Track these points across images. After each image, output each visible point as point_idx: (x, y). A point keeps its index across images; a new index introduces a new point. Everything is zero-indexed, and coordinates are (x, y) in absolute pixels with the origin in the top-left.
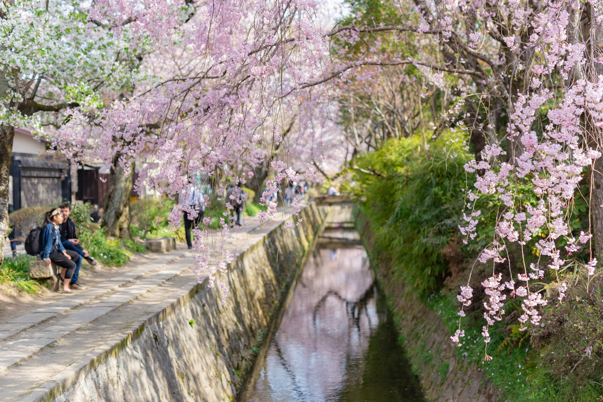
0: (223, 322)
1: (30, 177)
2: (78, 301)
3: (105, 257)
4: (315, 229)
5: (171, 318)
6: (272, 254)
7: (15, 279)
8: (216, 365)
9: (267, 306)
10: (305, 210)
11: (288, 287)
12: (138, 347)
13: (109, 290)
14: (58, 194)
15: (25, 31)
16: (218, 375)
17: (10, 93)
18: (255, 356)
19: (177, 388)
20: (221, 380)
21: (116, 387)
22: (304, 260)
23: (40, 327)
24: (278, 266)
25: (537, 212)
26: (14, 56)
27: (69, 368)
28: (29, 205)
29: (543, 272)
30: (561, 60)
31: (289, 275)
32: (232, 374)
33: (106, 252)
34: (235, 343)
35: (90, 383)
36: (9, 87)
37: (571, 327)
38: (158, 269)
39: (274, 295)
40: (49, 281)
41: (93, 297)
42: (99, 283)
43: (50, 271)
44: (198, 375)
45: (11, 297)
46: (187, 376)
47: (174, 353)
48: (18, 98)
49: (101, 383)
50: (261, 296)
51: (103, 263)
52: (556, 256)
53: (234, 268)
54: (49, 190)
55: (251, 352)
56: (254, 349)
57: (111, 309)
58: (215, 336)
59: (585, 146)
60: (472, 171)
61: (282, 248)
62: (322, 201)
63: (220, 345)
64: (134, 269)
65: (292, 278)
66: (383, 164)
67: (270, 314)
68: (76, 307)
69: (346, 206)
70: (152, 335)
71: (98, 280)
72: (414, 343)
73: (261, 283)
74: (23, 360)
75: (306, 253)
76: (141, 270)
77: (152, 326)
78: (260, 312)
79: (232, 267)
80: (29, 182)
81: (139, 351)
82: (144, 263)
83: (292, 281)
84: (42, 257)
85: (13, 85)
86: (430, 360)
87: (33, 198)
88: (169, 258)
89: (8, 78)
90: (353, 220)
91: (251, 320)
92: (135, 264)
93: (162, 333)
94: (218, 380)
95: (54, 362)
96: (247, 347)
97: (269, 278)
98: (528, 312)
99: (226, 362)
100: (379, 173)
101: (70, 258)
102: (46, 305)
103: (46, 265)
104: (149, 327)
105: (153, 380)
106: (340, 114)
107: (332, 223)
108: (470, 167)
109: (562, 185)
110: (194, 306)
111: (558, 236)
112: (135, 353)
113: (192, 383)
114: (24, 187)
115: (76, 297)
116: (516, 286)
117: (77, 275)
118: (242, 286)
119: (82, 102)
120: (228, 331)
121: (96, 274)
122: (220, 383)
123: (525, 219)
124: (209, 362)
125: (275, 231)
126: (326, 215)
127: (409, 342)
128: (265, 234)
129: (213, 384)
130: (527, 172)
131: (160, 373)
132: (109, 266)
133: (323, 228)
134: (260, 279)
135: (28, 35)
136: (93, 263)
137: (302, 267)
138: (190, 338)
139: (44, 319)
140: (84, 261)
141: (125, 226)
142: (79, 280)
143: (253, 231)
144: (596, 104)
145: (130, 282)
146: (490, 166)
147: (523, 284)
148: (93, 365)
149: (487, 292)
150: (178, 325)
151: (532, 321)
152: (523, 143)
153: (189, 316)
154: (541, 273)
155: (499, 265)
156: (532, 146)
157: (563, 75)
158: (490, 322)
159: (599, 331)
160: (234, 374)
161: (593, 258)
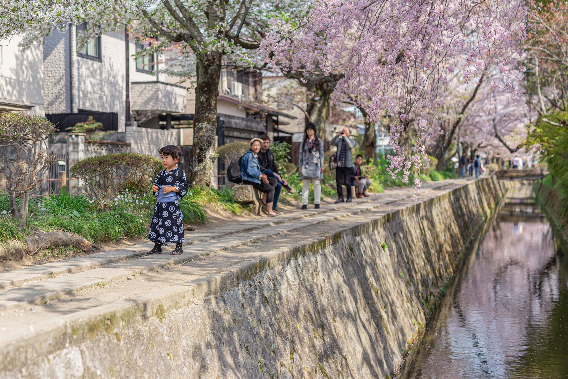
4: (497, 201)
6: (457, 210)
7: (221, 200)
10: (487, 181)
18: (442, 296)
19: (371, 300)
21: (315, 281)
22: (485, 226)
23: (244, 233)
24: (462, 224)
40: (251, 205)
43: (252, 195)
55: (438, 290)
56: (441, 289)
57: (309, 224)
58: (405, 265)
62: (502, 175)
65: (475, 239)
69: (527, 182)
70: (348, 246)
78: (447, 258)
93: (357, 246)
96: (435, 285)
99: (415, 291)
102: (249, 222)
104: (345, 237)
120: (417, 264)
125: (459, 190)
126: (507, 190)
128: (451, 190)
133: (503, 203)
139: (247, 228)
148: (294, 253)
150: (372, 245)
153: (381, 240)
160: (423, 304)
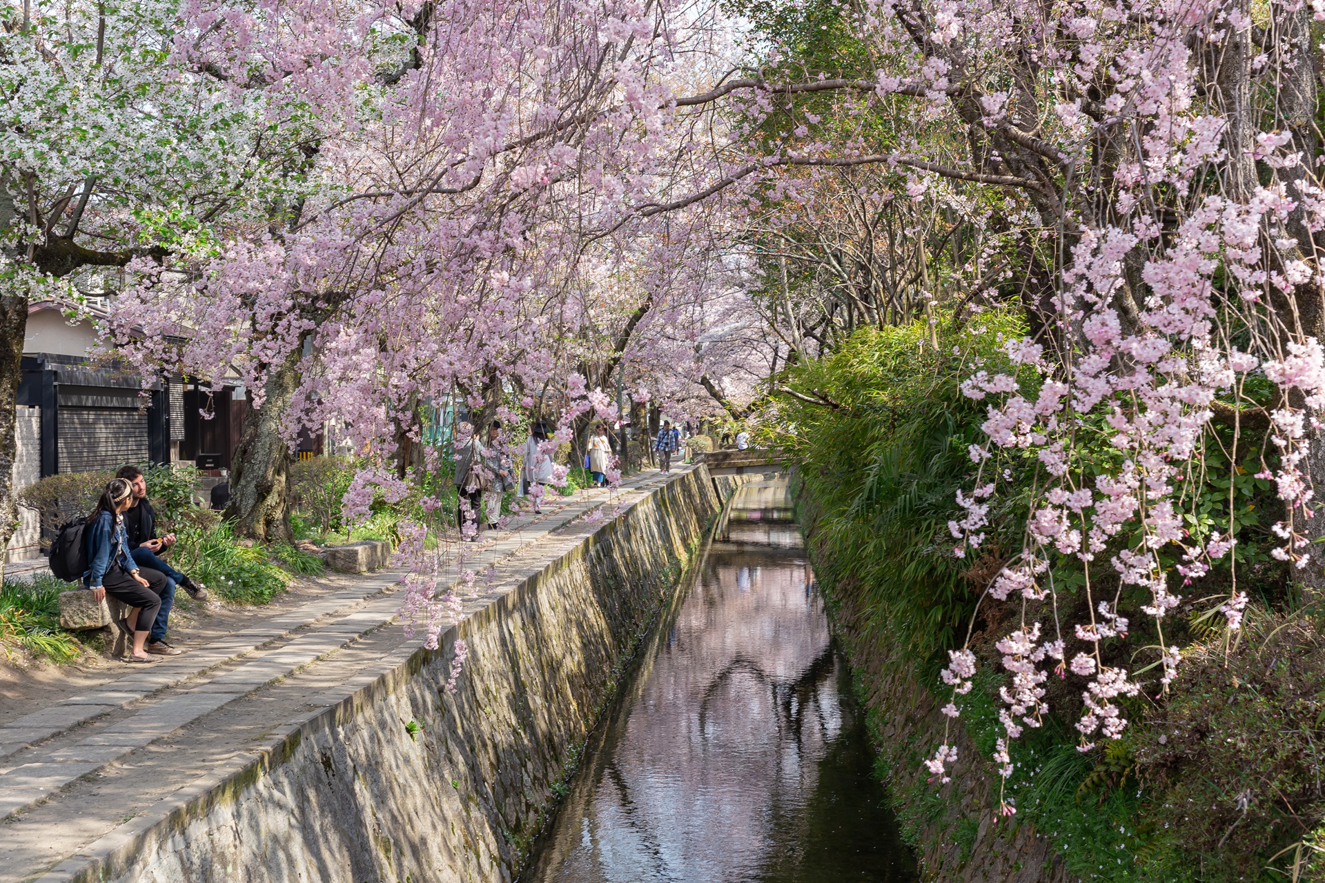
0: (485, 727)
1: (81, 408)
2: (161, 680)
3: (231, 583)
4: (706, 524)
5: (364, 717)
6: (605, 577)
7: (26, 630)
8: (466, 823)
9: (589, 692)
12: (285, 782)
13: (233, 656)
14: (139, 446)
15: (46, 89)
16: (471, 845)
17: (17, 225)
18: (559, 803)
19: (374, 871)
20: (478, 856)
21: (230, 869)
22: (678, 590)
23: (73, 737)
25: (1118, 488)
26: (21, 144)
27: (122, 827)
28: (74, 469)
29: (1125, 620)
30: (1176, 152)
31: (643, 624)
32: (502, 842)
33: (234, 572)
34: (512, 773)
35: (171, 860)
36: (16, 210)
37: (1222, 745)
38: (346, 609)
39: (606, 669)
40: (101, 636)
41: (196, 671)
42: (212, 639)
43: (103, 613)
44: (423, 841)
45: (15, 668)
46: (397, 843)
47: (367, 795)
48: (34, 235)
49: (196, 860)
50: (575, 669)
51: (225, 595)
52: (1160, 587)
53: (515, 605)
54: (120, 435)
55: (548, 792)
57: (232, 697)
58: (466, 757)
59: (1222, 343)
60: (978, 396)
61: (627, 565)
62: (721, 462)
63: (477, 778)
64: (294, 609)
65: (650, 632)
66: (843, 383)
67: (597, 710)
68: (155, 693)
69: (777, 476)
70: (318, 756)
71: (210, 633)
72: (908, 776)
73: (576, 643)
74: (26, 808)
75: (683, 576)
76: (308, 612)
77: (319, 735)
78: (574, 706)
79: (510, 603)
80: (76, 419)
81: (287, 789)
82: (317, 597)
83: (649, 638)
84: (88, 583)
85: (24, 208)
86: (939, 813)
87: (85, 454)
88: (372, 585)
89: (13, 193)
91: (551, 723)
92: (298, 598)
93: (342, 749)
94: (472, 855)
95: (93, 815)
96: (539, 782)
97: (597, 630)
98: (1098, 710)
99: (488, 816)
100: (835, 402)
101: (146, 584)
102: (91, 689)
103: (96, 601)
104: (312, 737)
105: (317, 855)
106: (760, 272)
108: (974, 387)
109: (1171, 430)
110: (417, 692)
111: (1164, 541)
112: (277, 794)
113: (409, 862)
114: (65, 428)
115: (159, 670)
116: (1070, 654)
117: (165, 622)
118: (530, 648)
119: (174, 246)
120: (495, 747)
121: (208, 620)
122: (475, 861)
123: (1090, 503)
124: (449, 815)
125: (612, 527)
126: (732, 493)
127: (896, 773)
129: (459, 863)
130: (1095, 399)
131: (334, 839)
132: (239, 603)
134: (574, 632)
135: (52, 98)
136: (200, 595)
138: (407, 761)
139: (81, 718)
140: (180, 592)
141: (278, 515)
142: (168, 632)
143: (564, 527)
144: (1244, 250)
145: (280, 638)
146: (1016, 386)
147: (1087, 647)
148: (177, 821)
149: (1008, 663)
150: (380, 734)
151: (1105, 731)
152: (1089, 336)
153: (406, 714)
154: (1122, 623)
155: (1034, 605)
156: (1108, 342)
157: (1178, 185)
158: (1013, 730)
159: (1281, 754)
160: (507, 842)
161: (1239, 590)
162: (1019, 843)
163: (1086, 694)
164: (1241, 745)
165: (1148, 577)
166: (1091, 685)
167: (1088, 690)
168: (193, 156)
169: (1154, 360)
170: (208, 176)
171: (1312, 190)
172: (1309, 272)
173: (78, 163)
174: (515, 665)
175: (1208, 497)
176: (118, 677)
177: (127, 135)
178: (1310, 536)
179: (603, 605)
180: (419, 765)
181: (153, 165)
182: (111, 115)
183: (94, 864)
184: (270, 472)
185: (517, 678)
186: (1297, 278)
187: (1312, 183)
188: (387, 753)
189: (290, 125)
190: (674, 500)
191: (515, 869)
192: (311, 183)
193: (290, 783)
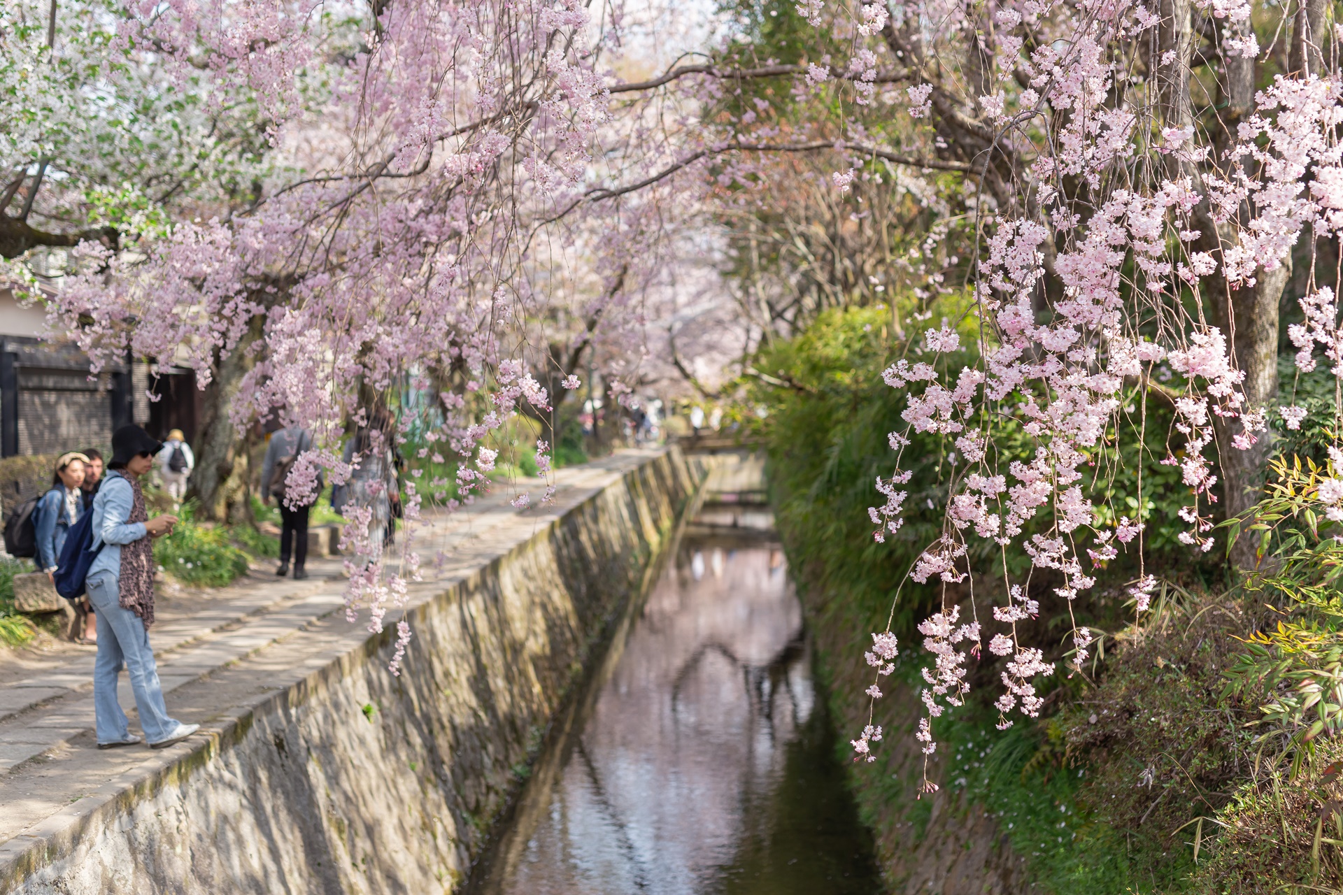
0: (443, 709)
1: (40, 390)
3: (189, 566)
4: (678, 507)
5: (319, 699)
6: (571, 560)
8: (423, 805)
9: (554, 675)
10: (655, 464)
11: (607, 636)
12: (236, 763)
13: (188, 639)
14: (102, 426)
16: (427, 826)
18: (521, 787)
19: (327, 853)
20: (435, 837)
21: (177, 849)
22: (649, 573)
23: (25, 719)
24: (584, 589)
25: (1031, 474)
28: (36, 452)
29: (1036, 603)
30: (1090, 146)
31: (610, 607)
32: (460, 823)
33: (193, 555)
34: (471, 756)
35: (118, 840)
37: (1146, 724)
39: (572, 652)
40: (57, 619)
42: (169, 622)
44: (378, 822)
46: (351, 824)
47: (321, 776)
49: (144, 841)
50: (539, 651)
51: (184, 578)
52: (1072, 570)
53: (476, 588)
54: (82, 416)
55: (509, 774)
56: (519, 768)
57: (185, 679)
58: (424, 738)
60: (898, 384)
61: (594, 547)
63: (434, 760)
64: (253, 592)
65: (619, 615)
66: (808, 366)
67: (561, 692)
69: (752, 457)
70: (271, 738)
73: (540, 626)
75: (654, 559)
76: (266, 595)
77: (272, 717)
78: (537, 689)
79: (471, 585)
80: (37, 400)
81: (238, 771)
83: (618, 621)
87: (47, 435)
88: (331, 568)
90: (765, 487)
91: (513, 704)
92: (257, 580)
93: (295, 732)
94: (429, 836)
95: (39, 796)
96: (502, 764)
97: (562, 613)
98: (1016, 689)
99: (447, 798)
100: (800, 384)
102: (44, 672)
104: (265, 719)
105: (269, 836)
106: (734, 253)
107: (720, 492)
108: (894, 376)
109: (1079, 418)
110: (374, 675)
111: (1075, 526)
112: (227, 776)
113: (363, 845)
114: (26, 409)
116: (987, 635)
118: (492, 630)
119: (124, 226)
120: (454, 728)
122: (431, 842)
124: (406, 796)
125: (580, 509)
126: (705, 475)
128: (555, 518)
129: (414, 843)
130: (1008, 388)
131: (283, 815)
132: (198, 586)
133: (697, 504)
134: (538, 614)
137: (644, 589)
138: (362, 742)
139: (33, 701)
141: (239, 497)
143: (531, 510)
144: (1149, 242)
145: (238, 621)
146: (936, 375)
147: (1004, 628)
148: (124, 802)
149: (929, 645)
150: (335, 716)
151: (1023, 709)
152: (1004, 326)
153: (361, 694)
154: (1033, 606)
155: (952, 586)
156: (1022, 332)
157: (1090, 178)
158: (936, 711)
159: (1202, 733)
160: (466, 823)
161: (1147, 574)
162: (970, 823)
163: (1004, 674)
164: (1165, 724)
165: (1060, 561)
166: (1010, 665)
167: (1007, 670)
168: (146, 136)
169: (1064, 350)
170: (163, 157)
171: (1219, 183)
172: (1214, 263)
173: (27, 145)
174: (476, 649)
175: (1150, 480)
176: (71, 660)
177: (78, 115)
178: (1215, 521)
179: (569, 587)
180: (374, 747)
181: (106, 147)
182: (60, 97)
183: (38, 844)
184: (230, 454)
185: (478, 661)
186: (1203, 270)
187: (1219, 177)
188: (341, 733)
189: (248, 107)
190: (645, 483)
191: (474, 850)
192: (265, 165)
193: (242, 765)
